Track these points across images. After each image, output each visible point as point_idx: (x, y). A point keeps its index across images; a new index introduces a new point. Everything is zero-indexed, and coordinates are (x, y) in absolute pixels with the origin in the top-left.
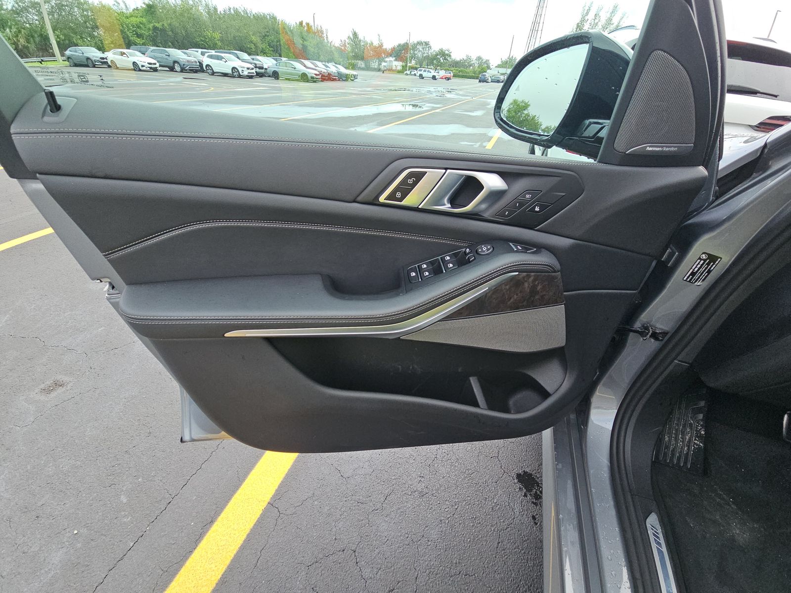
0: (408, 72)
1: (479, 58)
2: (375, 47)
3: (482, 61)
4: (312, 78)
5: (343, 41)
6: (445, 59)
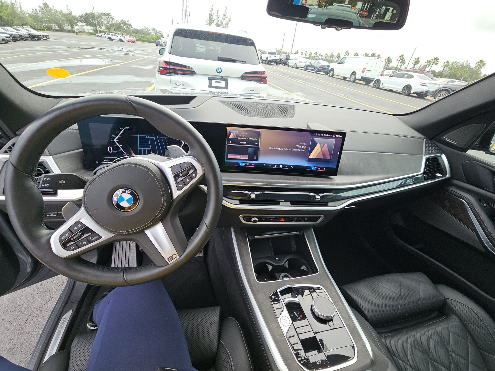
0: (100, 35)
1: (154, 29)
2: (65, 15)
3: (156, 31)
4: (3, 40)
5: (35, 10)
6: (127, 27)
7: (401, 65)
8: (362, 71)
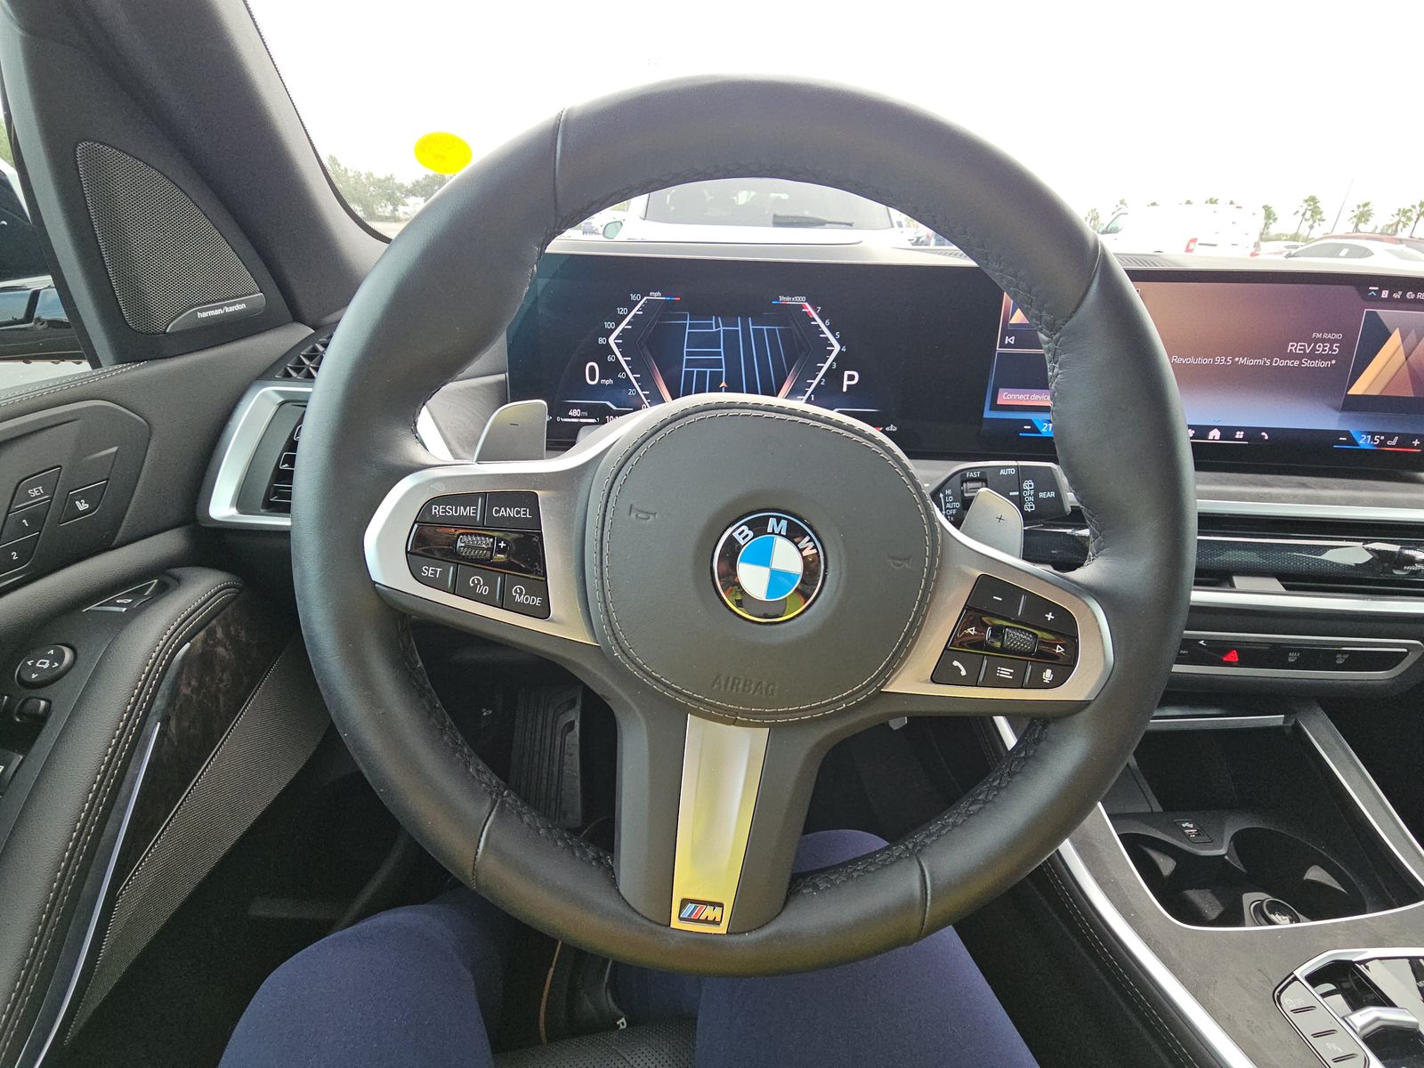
2: (379, 181)
7: (1311, 227)
8: (1184, 249)
